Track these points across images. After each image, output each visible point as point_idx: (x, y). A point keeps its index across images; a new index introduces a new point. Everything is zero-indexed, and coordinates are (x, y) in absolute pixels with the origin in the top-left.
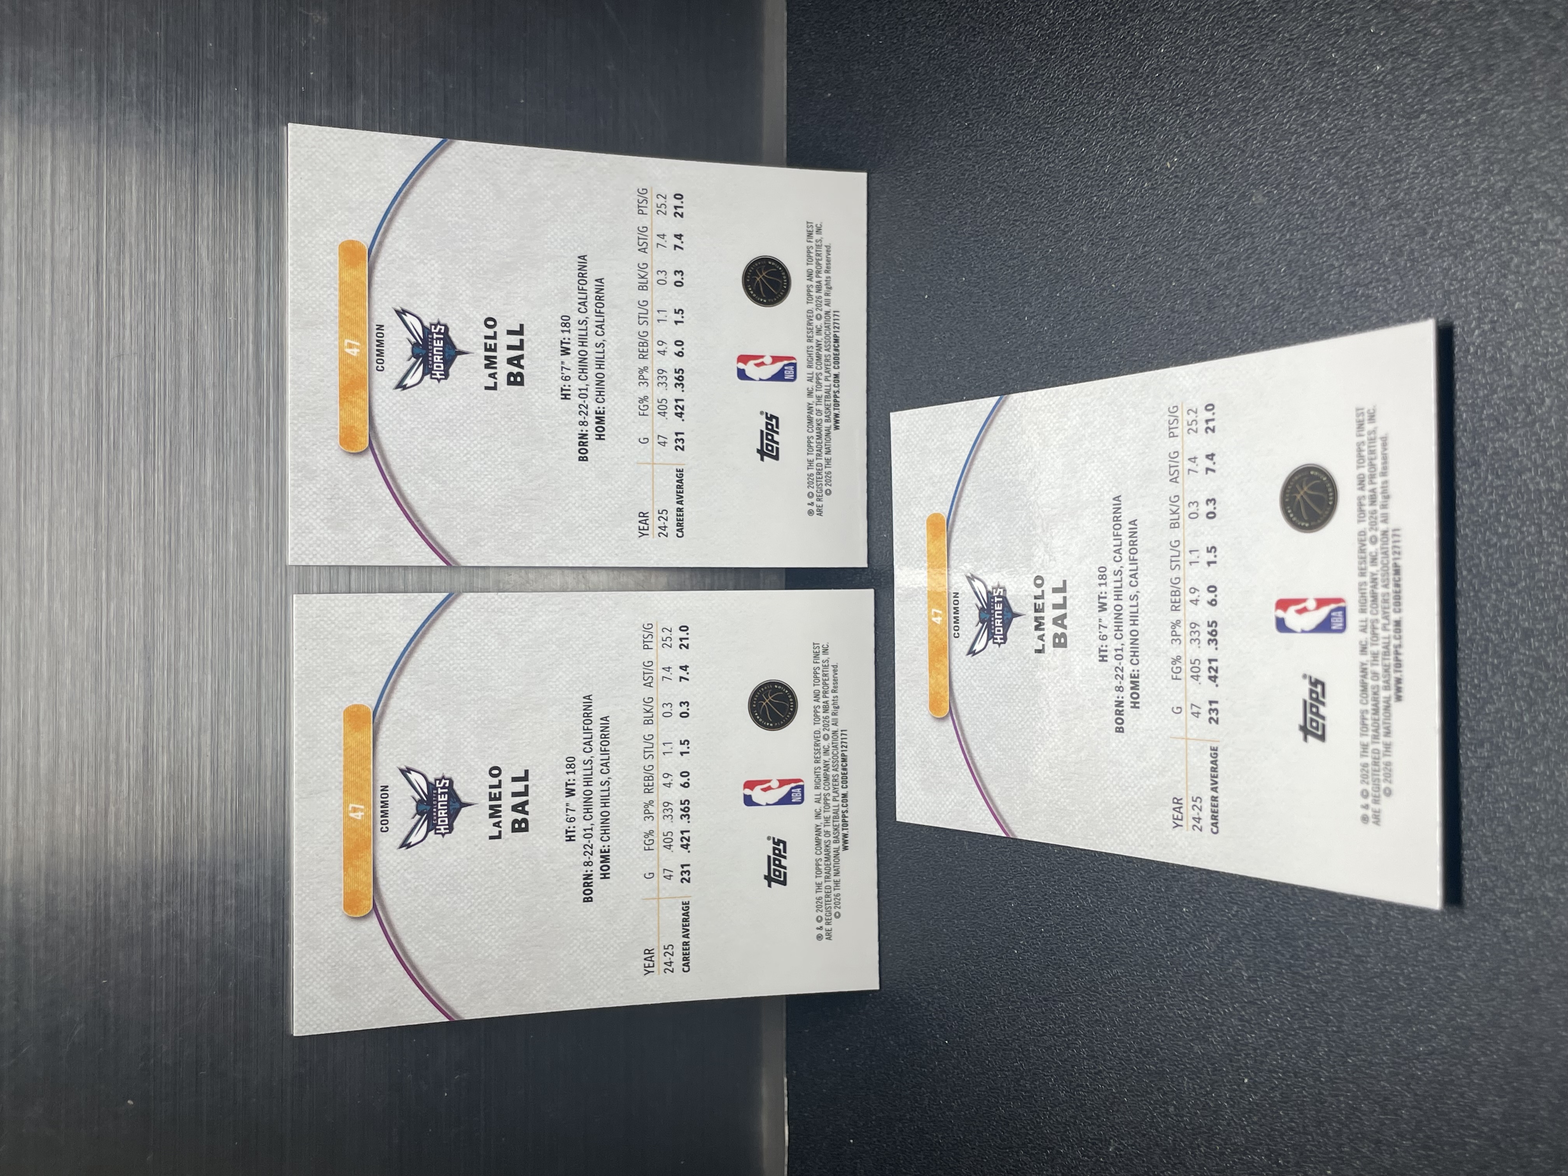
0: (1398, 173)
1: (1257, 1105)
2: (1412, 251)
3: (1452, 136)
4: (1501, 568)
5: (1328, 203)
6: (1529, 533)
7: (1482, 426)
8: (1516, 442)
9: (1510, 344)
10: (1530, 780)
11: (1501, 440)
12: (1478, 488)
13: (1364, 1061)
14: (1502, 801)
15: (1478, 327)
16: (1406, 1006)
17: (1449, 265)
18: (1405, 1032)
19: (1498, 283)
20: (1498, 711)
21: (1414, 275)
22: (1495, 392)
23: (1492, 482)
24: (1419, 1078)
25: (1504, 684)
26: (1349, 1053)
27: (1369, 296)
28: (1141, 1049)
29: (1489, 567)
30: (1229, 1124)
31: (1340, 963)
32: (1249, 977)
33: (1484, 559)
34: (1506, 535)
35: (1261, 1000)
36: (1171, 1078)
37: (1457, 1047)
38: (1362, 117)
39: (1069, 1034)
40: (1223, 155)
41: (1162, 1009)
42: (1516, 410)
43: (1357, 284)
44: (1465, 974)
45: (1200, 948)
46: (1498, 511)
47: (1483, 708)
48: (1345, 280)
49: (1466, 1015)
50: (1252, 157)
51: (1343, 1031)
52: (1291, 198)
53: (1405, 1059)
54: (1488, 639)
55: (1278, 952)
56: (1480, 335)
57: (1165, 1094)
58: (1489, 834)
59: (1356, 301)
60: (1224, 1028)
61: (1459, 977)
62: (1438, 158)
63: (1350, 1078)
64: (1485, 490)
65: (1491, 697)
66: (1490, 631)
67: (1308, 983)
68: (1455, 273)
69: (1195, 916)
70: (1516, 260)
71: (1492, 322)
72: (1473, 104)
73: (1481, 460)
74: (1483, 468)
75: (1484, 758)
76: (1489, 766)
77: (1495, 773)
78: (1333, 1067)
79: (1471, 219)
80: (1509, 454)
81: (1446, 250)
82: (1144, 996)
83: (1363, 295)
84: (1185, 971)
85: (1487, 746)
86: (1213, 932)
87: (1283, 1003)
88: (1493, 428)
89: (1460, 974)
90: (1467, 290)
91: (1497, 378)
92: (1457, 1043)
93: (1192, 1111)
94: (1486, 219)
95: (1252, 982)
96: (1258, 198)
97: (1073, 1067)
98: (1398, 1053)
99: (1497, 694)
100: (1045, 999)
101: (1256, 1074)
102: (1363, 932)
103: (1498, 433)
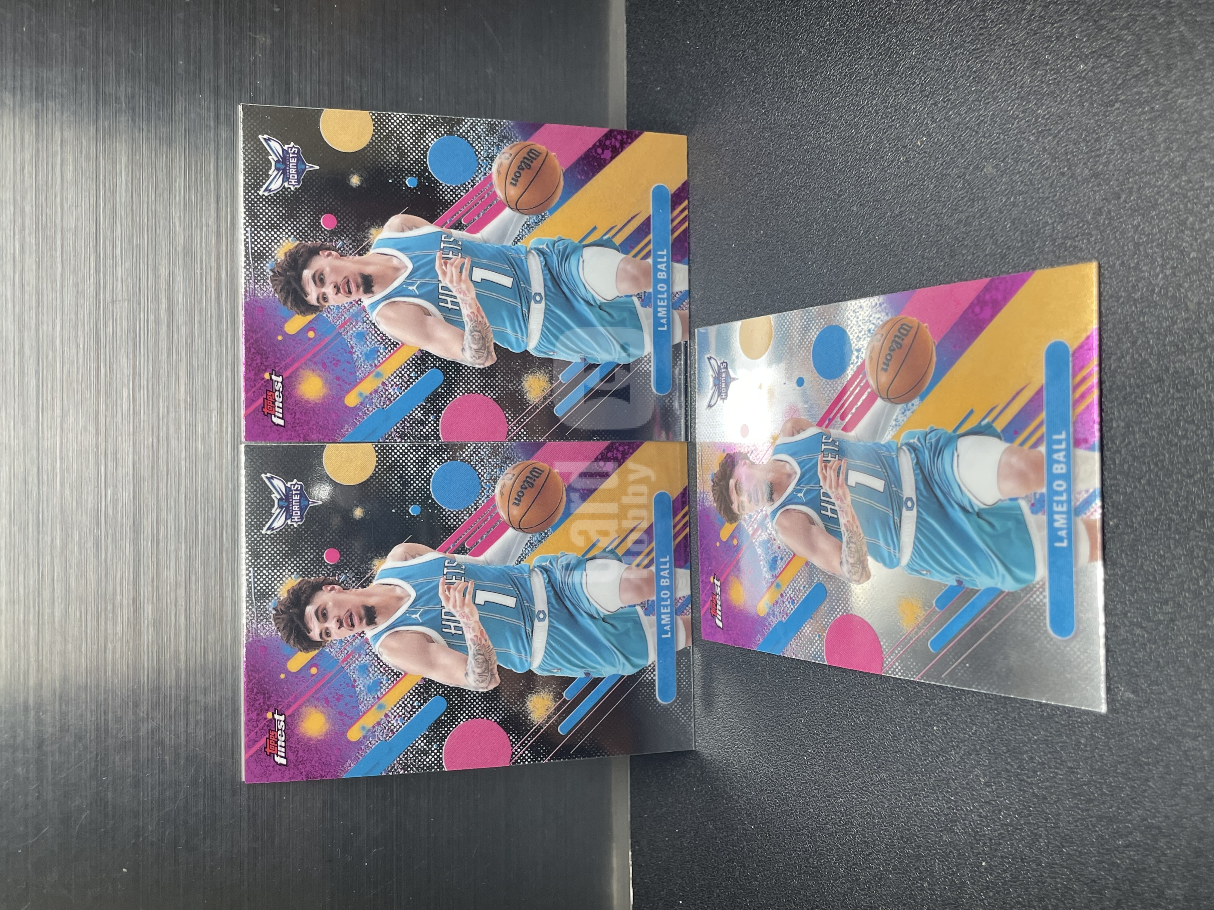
0: (1098, 150)
1: (992, 883)
2: (1109, 212)
3: (1140, 120)
4: (1181, 463)
5: (1043, 173)
6: (1203, 436)
7: (1166, 350)
8: (1191, 363)
9: (1186, 285)
10: (1205, 631)
11: (1181, 361)
12: (1163, 399)
13: (1075, 850)
14: (1183, 647)
15: (1162, 271)
16: (1109, 808)
17: (1139, 223)
18: (1108, 829)
19: (1177, 237)
20: (1179, 576)
21: (1111, 230)
22: (1175, 323)
23: (1174, 394)
24: (1119, 866)
25: (1183, 554)
26: (1064, 844)
27: (1075, 247)
28: (902, 837)
29: (1171, 462)
30: (971, 898)
31: (1057, 774)
32: (985, 783)
33: (1167, 455)
34: (1184, 437)
35: (995, 801)
36: (926, 860)
37: (1149, 841)
38: (1070, 105)
39: (846, 824)
40: (961, 136)
41: (918, 805)
42: (1191, 337)
43: (1066, 238)
44: (1154, 784)
45: (947, 759)
46: (1178, 418)
47: (1167, 574)
48: (1057, 234)
49: (1155, 817)
50: (984, 137)
51: (1059, 827)
52: (1014, 169)
53: (1108, 850)
54: (1171, 520)
55: (1008, 763)
56: (1163, 278)
57: (921, 873)
58: (1173, 673)
59: (1066, 250)
60: (967, 822)
61: (1149, 786)
62: (1129, 138)
63: (1065, 864)
64: (1168, 402)
65: (1174, 565)
66: (1172, 513)
67: (1031, 788)
68: (1143, 228)
69: (944, 734)
70: (1191, 219)
71: (1173, 268)
72: (1157, 95)
73: (1165, 377)
74: (1167, 384)
75: (1168, 613)
76: (1172, 620)
77: (1176, 625)
78: (1052, 855)
79: (1155, 186)
80: (1187, 373)
81: (1136, 211)
82: (905, 796)
83: (1071, 246)
84: (935, 777)
85: (1171, 603)
86: (957, 746)
87: (1012, 803)
88: (1174, 352)
89: (1151, 784)
90: (1152, 242)
91: (1176, 313)
92: (1148, 838)
93: (942, 887)
94: (1167, 186)
95: (988, 786)
96: (989, 169)
97: (850, 849)
98: (1102, 845)
99: (1178, 563)
100: (828, 796)
101: (991, 859)
102: (1074, 749)
103: (1178, 355)
